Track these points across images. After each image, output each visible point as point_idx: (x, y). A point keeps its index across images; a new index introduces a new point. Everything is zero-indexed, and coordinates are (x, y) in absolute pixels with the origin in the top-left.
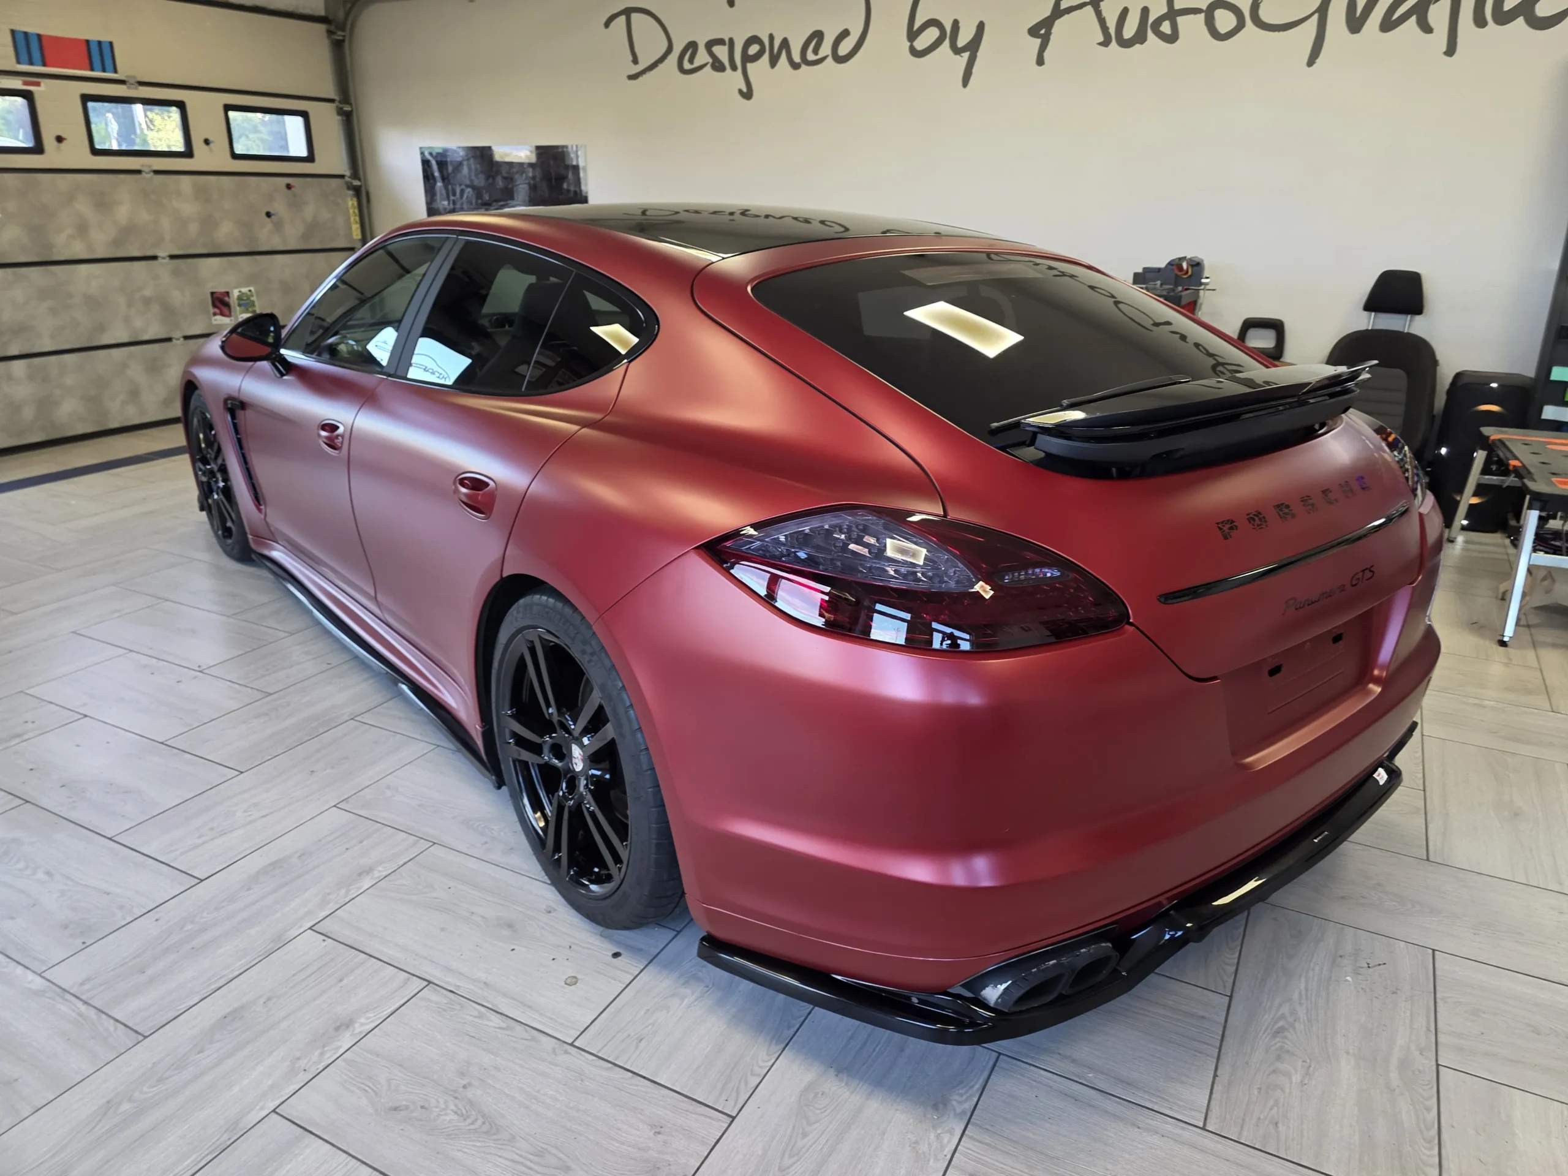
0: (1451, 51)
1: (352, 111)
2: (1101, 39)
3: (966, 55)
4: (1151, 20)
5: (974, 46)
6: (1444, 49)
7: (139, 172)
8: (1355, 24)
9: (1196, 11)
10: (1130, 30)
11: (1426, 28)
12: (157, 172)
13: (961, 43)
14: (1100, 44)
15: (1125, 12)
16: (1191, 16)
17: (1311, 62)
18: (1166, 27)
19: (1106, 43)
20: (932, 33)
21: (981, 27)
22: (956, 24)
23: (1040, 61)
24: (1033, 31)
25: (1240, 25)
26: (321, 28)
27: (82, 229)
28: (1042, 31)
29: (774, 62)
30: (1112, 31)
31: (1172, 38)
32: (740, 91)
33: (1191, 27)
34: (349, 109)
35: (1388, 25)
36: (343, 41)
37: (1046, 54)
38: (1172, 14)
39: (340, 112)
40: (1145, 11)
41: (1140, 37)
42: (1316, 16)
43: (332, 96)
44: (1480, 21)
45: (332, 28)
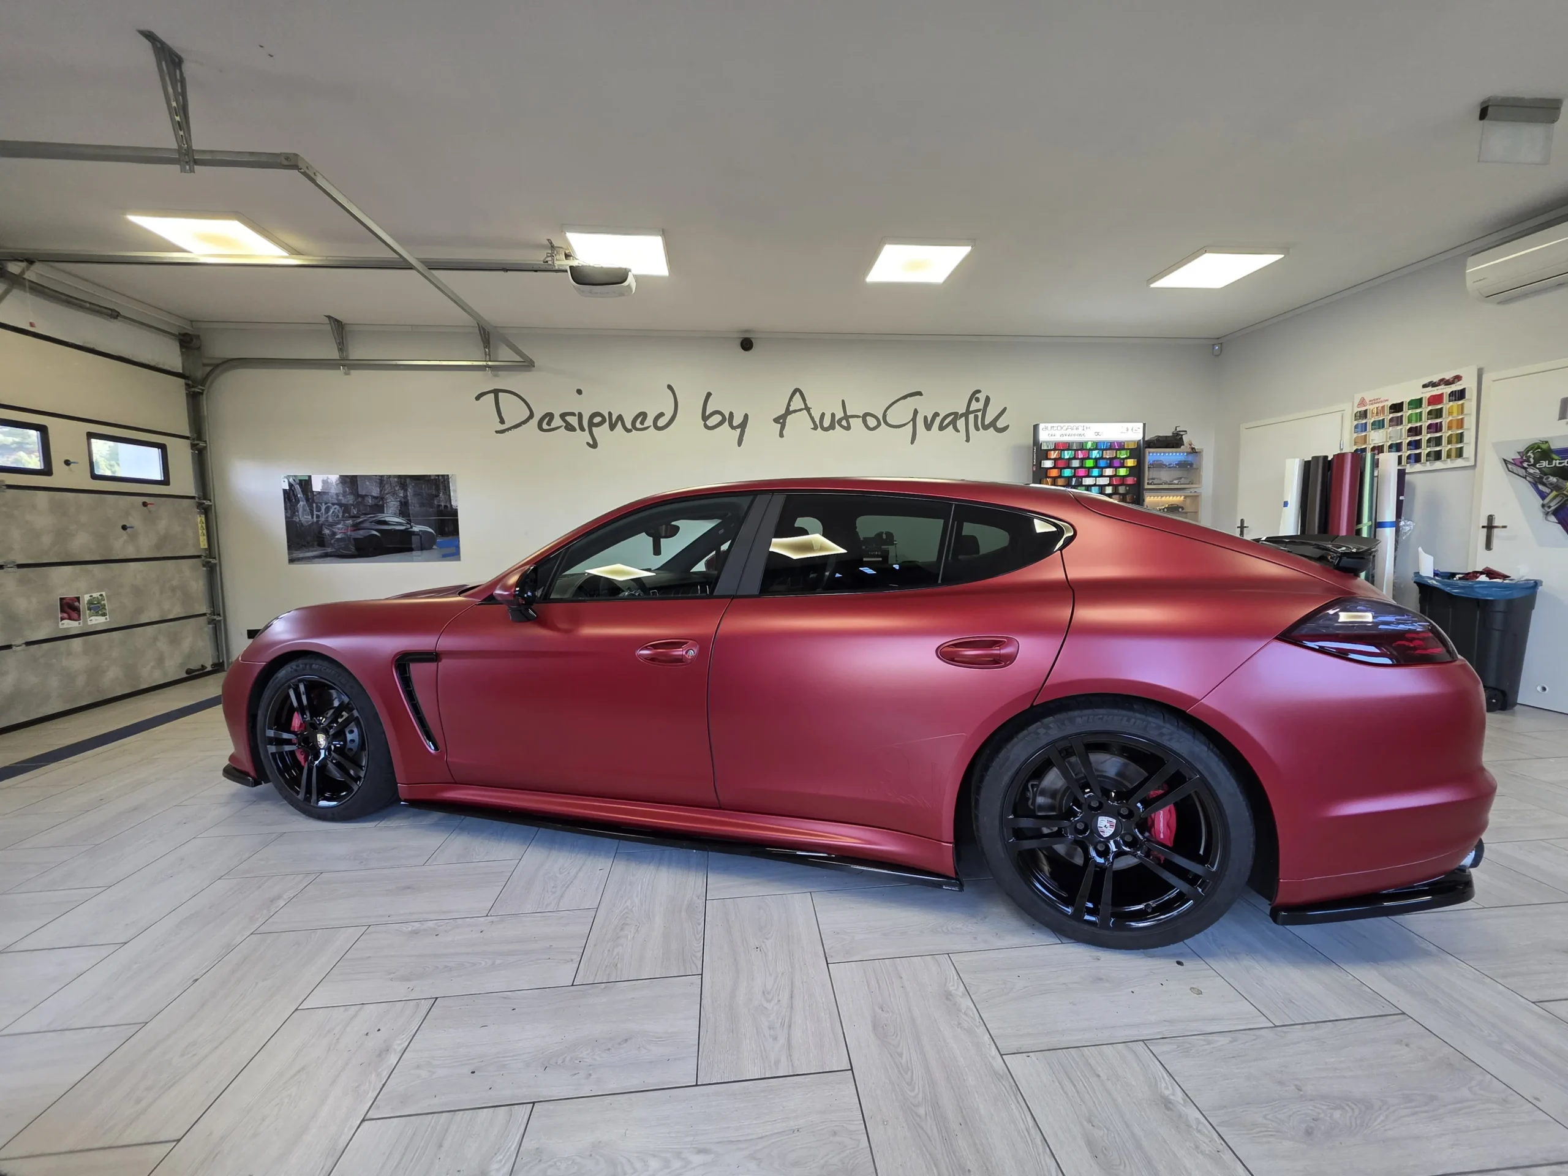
0: (968, 440)
1: (206, 447)
2: (813, 427)
3: (739, 430)
4: (836, 420)
5: (743, 425)
6: (965, 440)
8: (928, 427)
9: (858, 417)
10: (826, 423)
11: (958, 431)
13: (735, 424)
14: (812, 429)
15: (823, 415)
16: (856, 419)
17: (912, 442)
18: (844, 423)
19: (815, 428)
20: (717, 418)
21: (746, 416)
22: (731, 414)
23: (781, 435)
24: (776, 420)
25: (879, 424)
26: (182, 381)
28: (781, 420)
29: (612, 427)
30: (818, 423)
31: (848, 428)
32: (588, 444)
33: (856, 423)
34: (205, 445)
35: (941, 428)
36: (202, 393)
37: (784, 432)
38: (847, 417)
39: (193, 446)
40: (833, 415)
41: (832, 427)
42: (911, 422)
43: (188, 434)
44: (977, 429)
45: (190, 382)
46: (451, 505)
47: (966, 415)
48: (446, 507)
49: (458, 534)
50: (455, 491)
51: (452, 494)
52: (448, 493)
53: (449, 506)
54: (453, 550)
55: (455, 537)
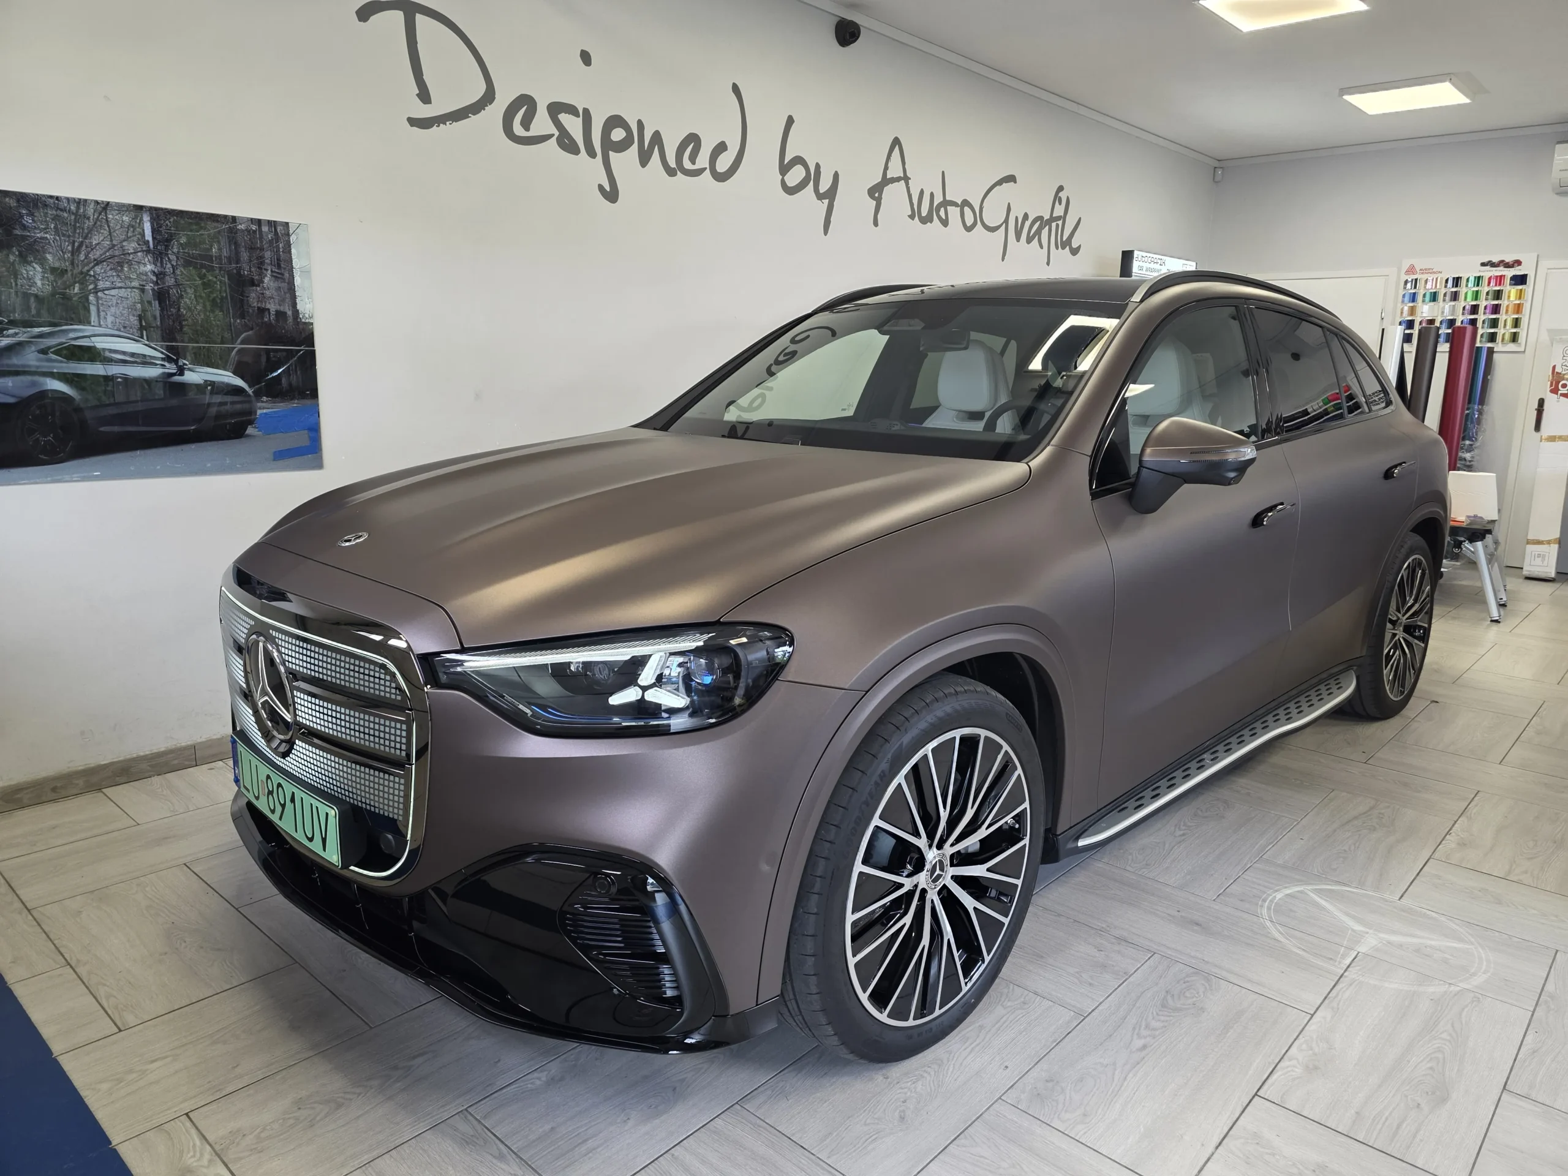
0: (1048, 263)
2: (910, 213)
3: (826, 201)
4: (935, 206)
5: (830, 195)
8: (1018, 233)
9: (956, 204)
10: (924, 210)
11: (1041, 248)
13: (822, 188)
14: (909, 216)
15: (921, 193)
16: (955, 209)
17: (1003, 258)
18: (943, 213)
19: (912, 217)
20: (799, 172)
21: (836, 176)
22: (817, 167)
23: (876, 222)
24: (870, 193)
25: (975, 222)
28: (876, 192)
29: (644, 159)
30: (916, 207)
32: (601, 188)
33: (955, 217)
35: (1028, 238)
37: (879, 215)
38: (945, 203)
40: (931, 196)
41: (930, 218)
42: (1004, 225)
44: (1057, 246)
46: (296, 312)
47: (1049, 224)
48: (280, 314)
49: (314, 394)
50: (307, 272)
51: (298, 281)
52: (287, 275)
53: (290, 313)
54: (301, 438)
55: (308, 402)
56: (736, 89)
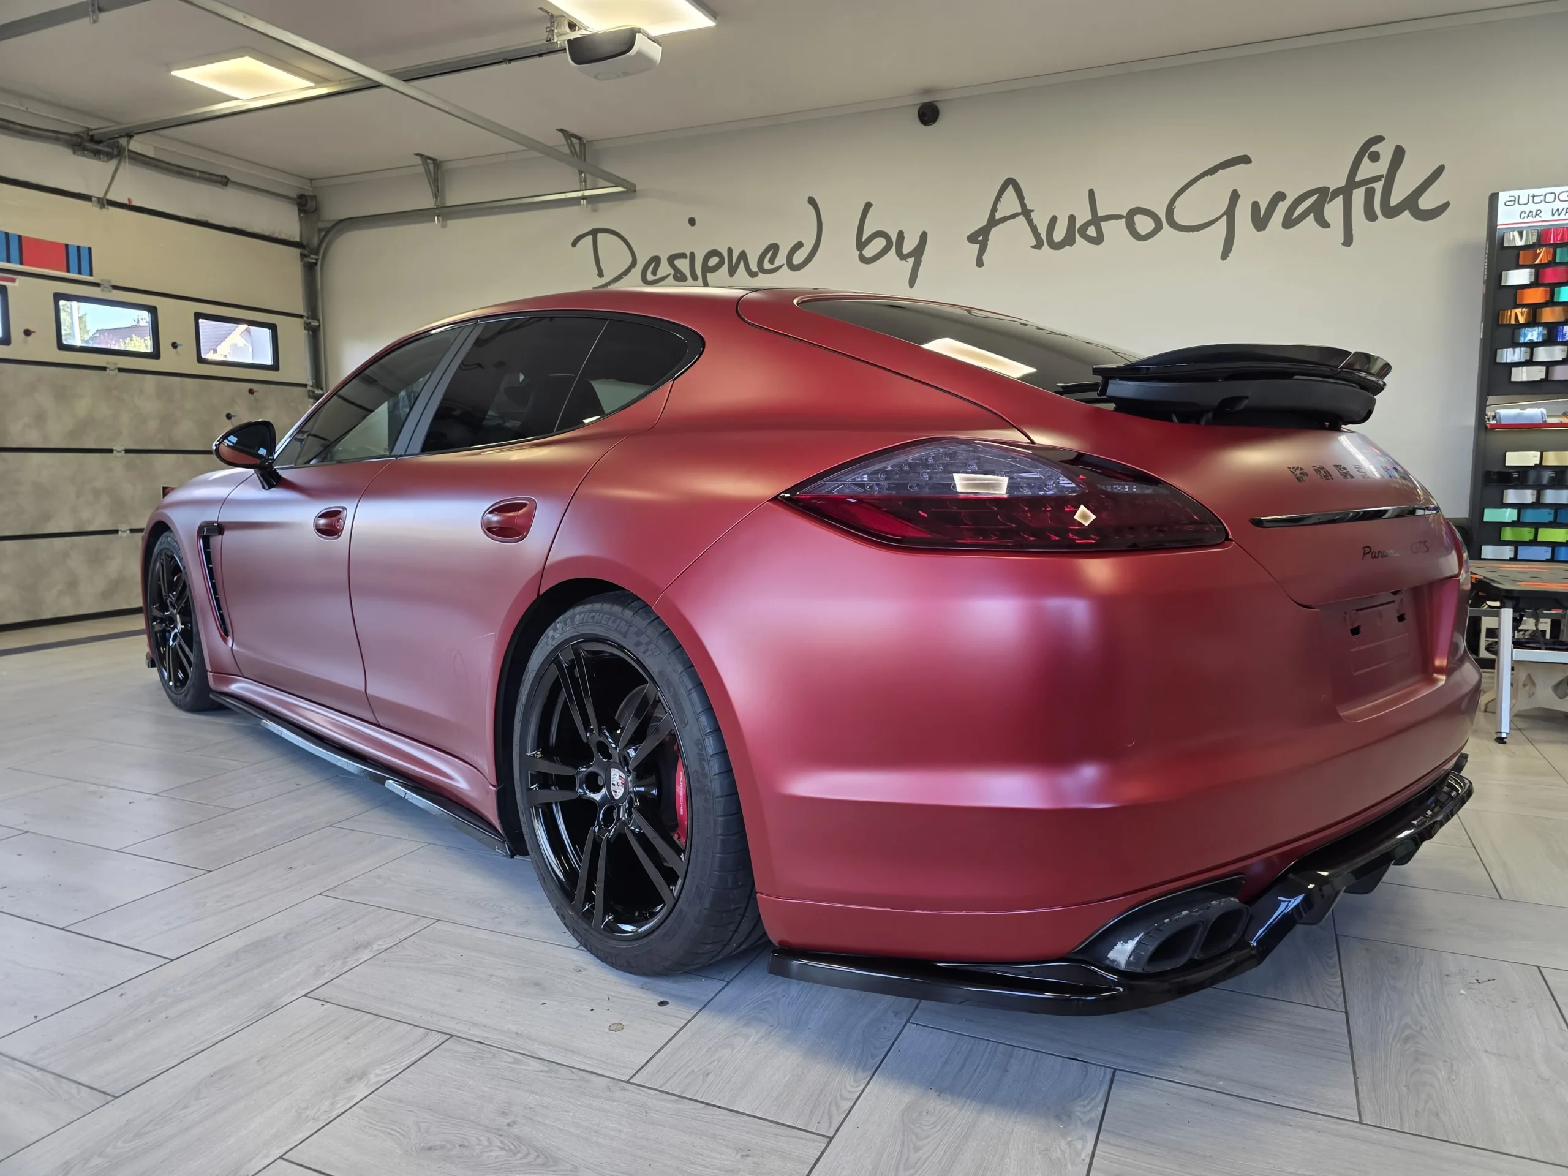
0: (1348, 241)
1: (319, 326)
2: (1034, 243)
3: (912, 260)
4: (1077, 226)
5: (918, 252)
6: (1343, 241)
7: (104, 369)
8: (1260, 222)
9: (1118, 217)
10: (1059, 235)
11: (1325, 224)
12: (121, 370)
13: (906, 250)
14: (1033, 247)
15: (1054, 220)
16: (1114, 221)
17: (1224, 256)
18: (1092, 231)
19: (1039, 246)
20: (880, 243)
21: (924, 236)
22: (901, 235)
23: (980, 263)
24: (972, 239)
25: (1158, 227)
26: (296, 252)
27: (40, 418)
28: (980, 238)
29: (732, 271)
30: (1044, 236)
31: (1098, 240)
33: (1114, 230)
34: (316, 324)
35: (1289, 222)
36: (316, 264)
37: (985, 257)
38: (1096, 220)
39: (308, 327)
40: (1072, 219)
41: (1069, 240)
42: (1225, 217)
43: (301, 312)
44: (1371, 216)
45: (306, 252)
47: (1346, 192)
56: (812, 201)
